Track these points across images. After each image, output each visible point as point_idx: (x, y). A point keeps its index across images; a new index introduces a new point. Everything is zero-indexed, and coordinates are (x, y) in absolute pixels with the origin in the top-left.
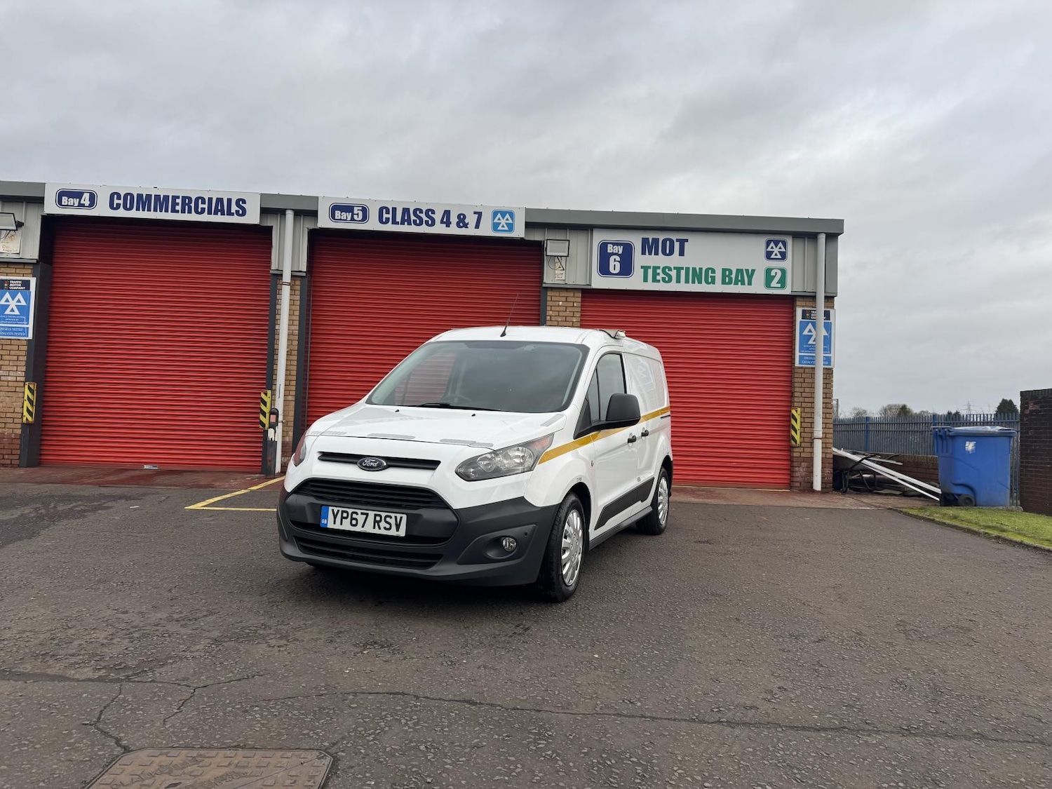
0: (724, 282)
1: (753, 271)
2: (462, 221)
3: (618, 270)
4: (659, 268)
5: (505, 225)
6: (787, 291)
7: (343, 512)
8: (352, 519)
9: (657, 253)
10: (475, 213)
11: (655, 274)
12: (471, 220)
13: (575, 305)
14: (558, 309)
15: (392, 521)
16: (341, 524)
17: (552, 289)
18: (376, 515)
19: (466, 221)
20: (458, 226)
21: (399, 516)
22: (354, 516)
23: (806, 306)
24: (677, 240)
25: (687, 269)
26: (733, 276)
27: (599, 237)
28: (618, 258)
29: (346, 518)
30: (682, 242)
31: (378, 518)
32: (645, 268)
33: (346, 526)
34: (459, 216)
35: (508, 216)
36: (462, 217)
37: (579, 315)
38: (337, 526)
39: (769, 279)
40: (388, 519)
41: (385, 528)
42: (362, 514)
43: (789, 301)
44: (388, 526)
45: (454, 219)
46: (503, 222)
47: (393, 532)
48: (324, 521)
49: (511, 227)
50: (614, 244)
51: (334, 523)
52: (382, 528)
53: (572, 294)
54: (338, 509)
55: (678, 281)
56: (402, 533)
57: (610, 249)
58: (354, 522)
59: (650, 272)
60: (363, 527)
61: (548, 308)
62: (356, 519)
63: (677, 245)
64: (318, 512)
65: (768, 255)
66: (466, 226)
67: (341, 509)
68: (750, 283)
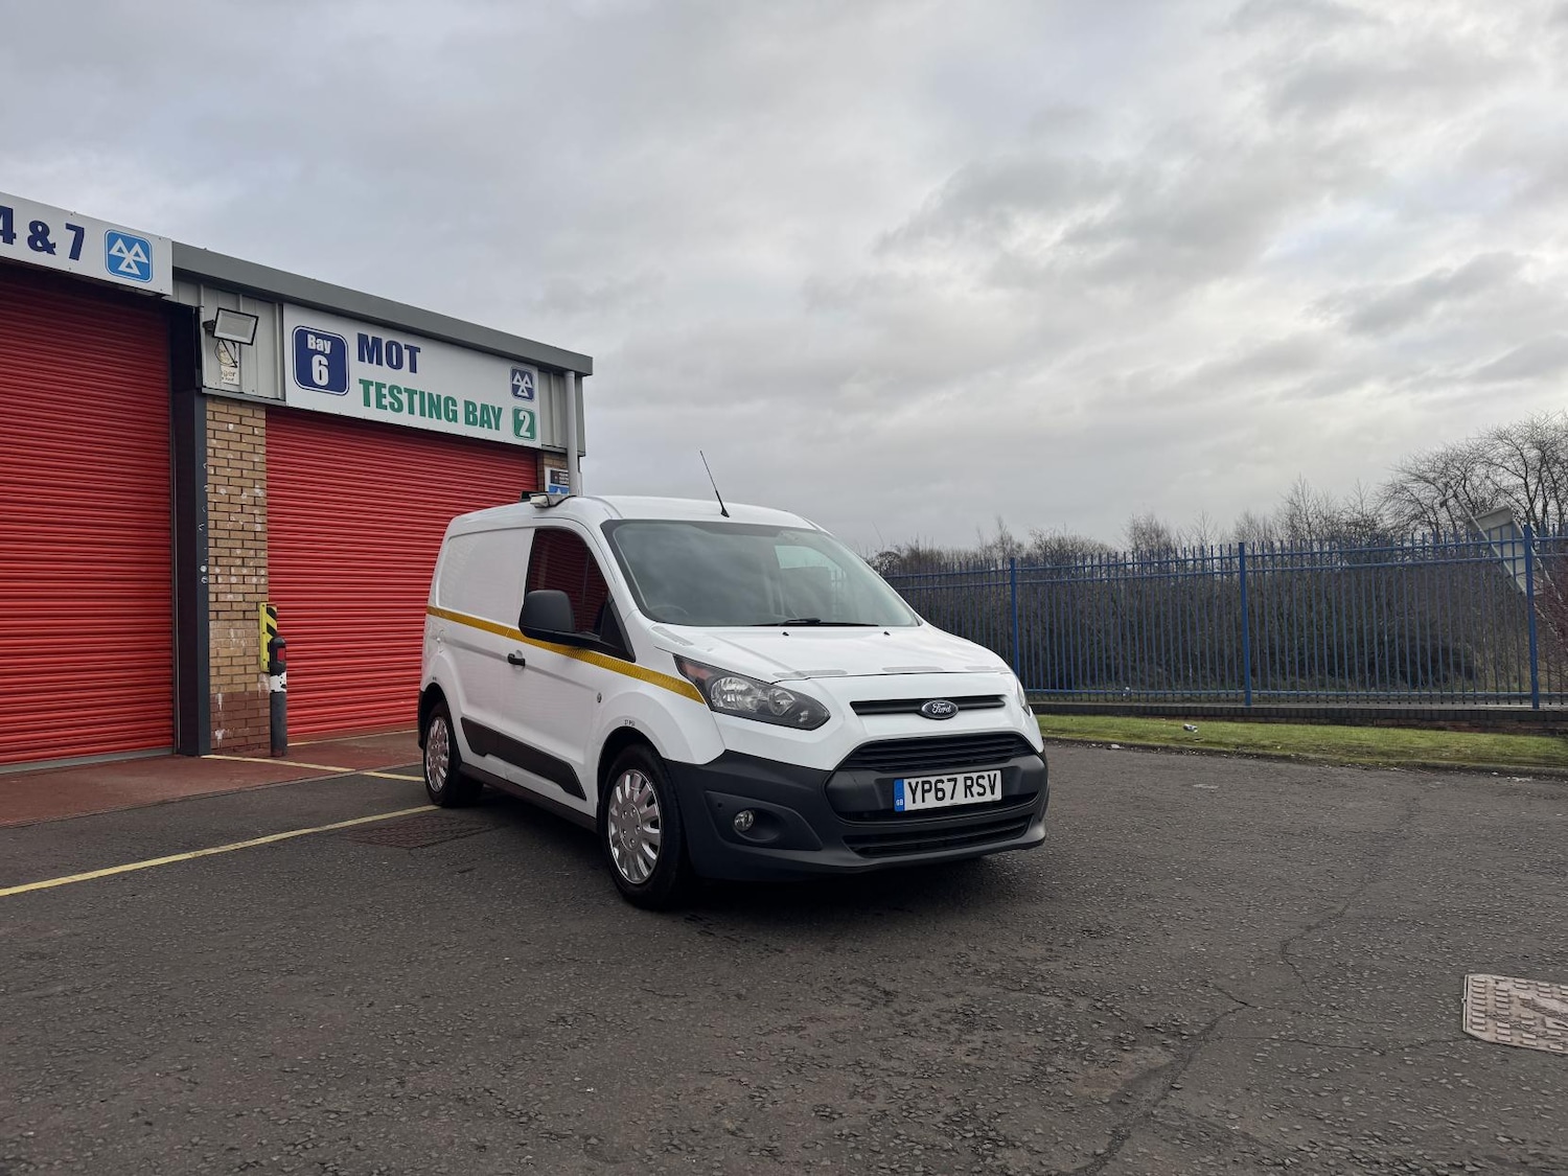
0: (467, 422)
1: (500, 409)
2: (39, 236)
3: (325, 381)
4: (384, 386)
5: (133, 265)
6: (536, 444)
7: (924, 783)
8: (937, 790)
9: (379, 363)
10: (69, 227)
11: (380, 396)
12: (62, 239)
13: (256, 432)
14: (226, 436)
15: (985, 782)
16: (923, 801)
17: (214, 398)
18: (966, 779)
19: (51, 239)
20: (33, 245)
21: (992, 773)
22: (940, 785)
23: (555, 467)
24: (407, 347)
25: (422, 394)
26: (478, 413)
27: (293, 320)
28: (325, 361)
29: (929, 791)
30: (413, 351)
31: (969, 783)
32: (366, 384)
33: (931, 802)
34: (33, 225)
35: (137, 248)
36: (40, 228)
37: (262, 450)
38: (919, 805)
39: (518, 424)
40: (980, 781)
41: (979, 794)
42: (949, 780)
43: (533, 457)
44: (982, 791)
45: (22, 230)
46: (129, 257)
47: (988, 798)
48: (899, 803)
49: (145, 271)
50: (318, 336)
51: (914, 802)
52: (975, 794)
53: (249, 412)
54: (917, 780)
55: (411, 411)
56: (998, 796)
57: (312, 342)
58: (940, 794)
59: (372, 389)
60: (952, 798)
61: (210, 433)
62: (942, 790)
63: (406, 354)
64: (890, 791)
65: (515, 389)
66: (50, 248)
67: (920, 780)
68: (497, 428)
